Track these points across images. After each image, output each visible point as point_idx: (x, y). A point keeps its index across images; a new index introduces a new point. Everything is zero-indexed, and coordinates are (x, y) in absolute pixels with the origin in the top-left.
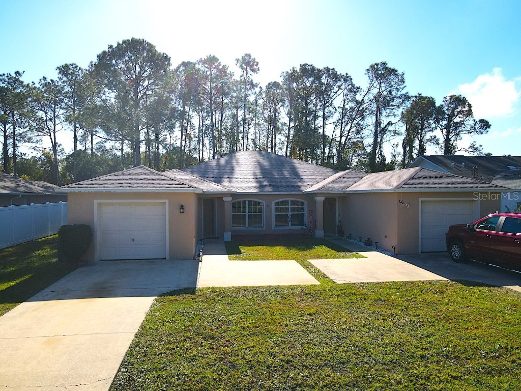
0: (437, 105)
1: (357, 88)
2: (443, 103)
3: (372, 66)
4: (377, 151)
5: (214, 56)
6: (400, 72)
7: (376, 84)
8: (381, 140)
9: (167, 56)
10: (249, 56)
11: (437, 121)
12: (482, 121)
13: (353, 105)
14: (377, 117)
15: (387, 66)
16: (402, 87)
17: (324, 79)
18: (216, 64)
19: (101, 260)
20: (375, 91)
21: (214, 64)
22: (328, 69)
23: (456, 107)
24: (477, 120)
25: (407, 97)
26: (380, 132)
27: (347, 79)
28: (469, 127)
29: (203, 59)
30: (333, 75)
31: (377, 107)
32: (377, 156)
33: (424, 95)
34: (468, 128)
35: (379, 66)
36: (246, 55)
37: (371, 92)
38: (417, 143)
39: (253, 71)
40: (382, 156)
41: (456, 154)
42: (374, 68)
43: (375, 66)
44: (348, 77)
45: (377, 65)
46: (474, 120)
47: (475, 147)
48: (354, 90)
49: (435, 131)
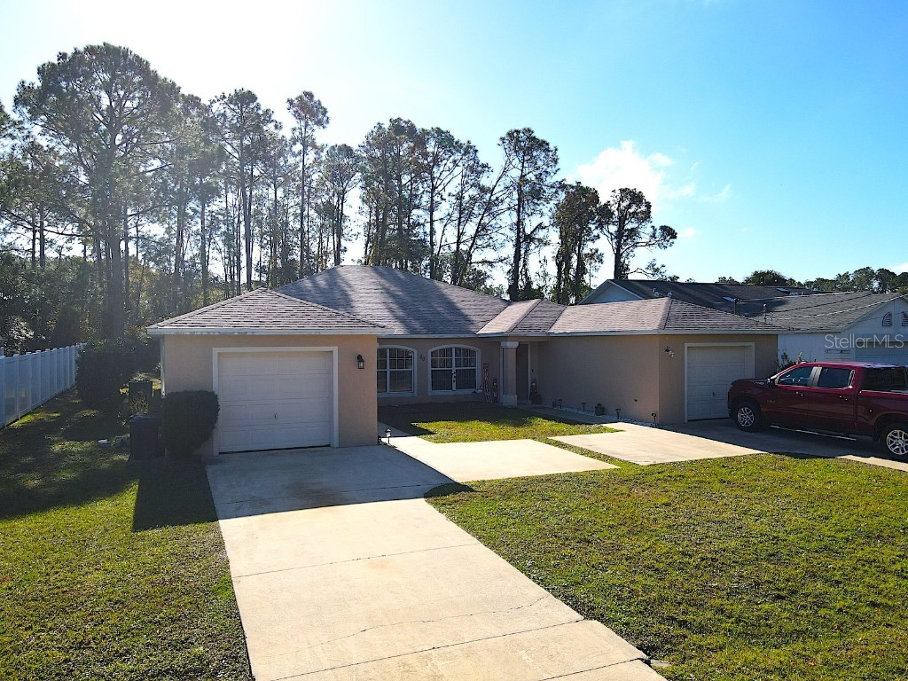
0: (603, 201)
1: (484, 166)
2: (611, 199)
3: (510, 134)
4: (520, 269)
5: (250, 92)
6: (551, 147)
7: (516, 162)
8: (526, 251)
9: (174, 84)
10: (310, 95)
11: (600, 226)
12: (664, 228)
13: (475, 193)
14: (519, 216)
15: (533, 135)
16: (554, 169)
17: (431, 147)
18: (252, 106)
19: (220, 453)
20: (515, 173)
21: (248, 104)
22: (439, 131)
23: (629, 206)
24: (657, 227)
25: (562, 186)
26: (524, 240)
27: (469, 150)
28: (648, 237)
29: (227, 95)
30: (446, 141)
31: (519, 199)
32: (520, 278)
33: (584, 185)
34: (645, 238)
35: (522, 134)
36: (306, 94)
37: (508, 173)
38: (575, 257)
39: (319, 123)
40: (528, 278)
41: (631, 277)
42: (513, 136)
43: (515, 134)
44: (471, 147)
45: (518, 132)
46: (653, 227)
47: (655, 267)
48: (477, 169)
49: (597, 241)
